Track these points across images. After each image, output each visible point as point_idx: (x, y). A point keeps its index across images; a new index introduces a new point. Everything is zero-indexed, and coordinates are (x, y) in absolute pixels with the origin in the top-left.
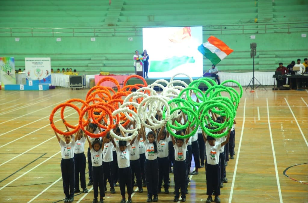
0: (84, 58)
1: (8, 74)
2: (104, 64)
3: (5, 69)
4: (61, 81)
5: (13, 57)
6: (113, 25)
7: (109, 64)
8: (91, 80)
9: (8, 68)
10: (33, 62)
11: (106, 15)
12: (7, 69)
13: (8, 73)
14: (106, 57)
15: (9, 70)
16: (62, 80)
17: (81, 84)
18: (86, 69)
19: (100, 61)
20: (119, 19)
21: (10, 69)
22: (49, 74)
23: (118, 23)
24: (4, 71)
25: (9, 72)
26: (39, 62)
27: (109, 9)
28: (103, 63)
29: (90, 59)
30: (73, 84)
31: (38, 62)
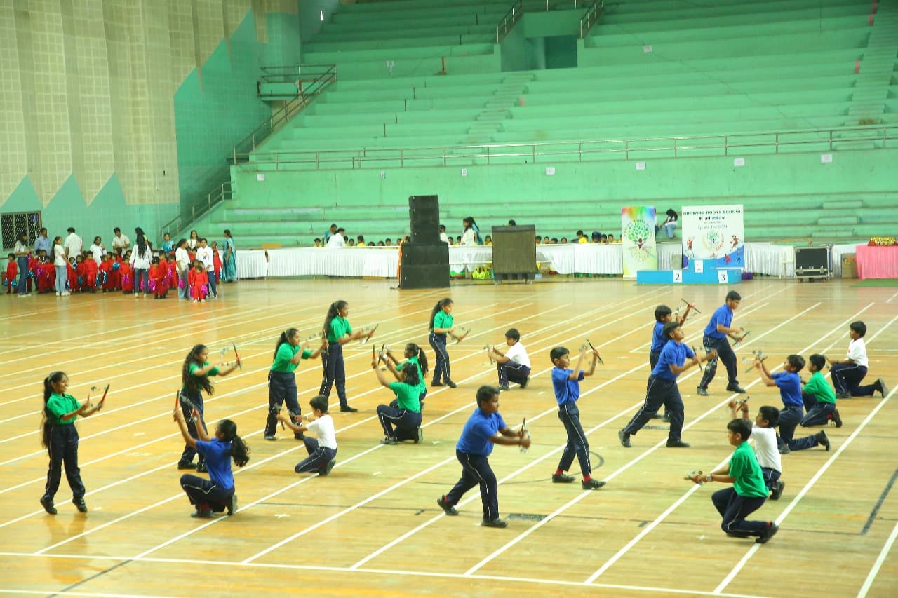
0: (806, 206)
1: (640, 246)
2: (861, 219)
3: (633, 235)
4: (766, 262)
5: (652, 207)
6: (871, 122)
7: (873, 217)
8: (844, 258)
9: (640, 232)
10: (701, 215)
11: (850, 98)
12: (636, 233)
13: (638, 243)
14: (862, 201)
15: (642, 236)
16: (769, 258)
17: (827, 268)
18: (815, 231)
19: (849, 212)
20: (885, 105)
21: (645, 235)
22: (740, 245)
23: (885, 117)
24: (630, 238)
25: (643, 241)
26: (715, 215)
27: (857, 84)
28: (857, 217)
29: (821, 208)
30: (804, 268)
31: (712, 215)
